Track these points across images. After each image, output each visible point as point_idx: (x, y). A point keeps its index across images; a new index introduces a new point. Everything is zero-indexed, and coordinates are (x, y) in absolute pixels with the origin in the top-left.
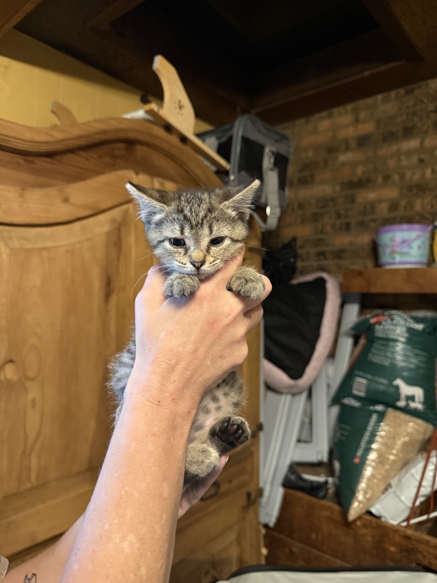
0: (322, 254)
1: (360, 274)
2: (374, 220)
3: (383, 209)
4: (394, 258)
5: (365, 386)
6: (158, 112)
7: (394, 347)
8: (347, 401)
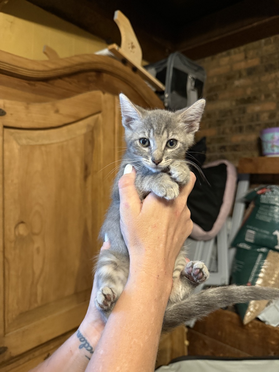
0: (223, 148)
1: (250, 161)
2: (259, 125)
3: (265, 117)
4: (273, 150)
5: (253, 235)
6: (118, 50)
7: (273, 209)
8: (242, 245)
